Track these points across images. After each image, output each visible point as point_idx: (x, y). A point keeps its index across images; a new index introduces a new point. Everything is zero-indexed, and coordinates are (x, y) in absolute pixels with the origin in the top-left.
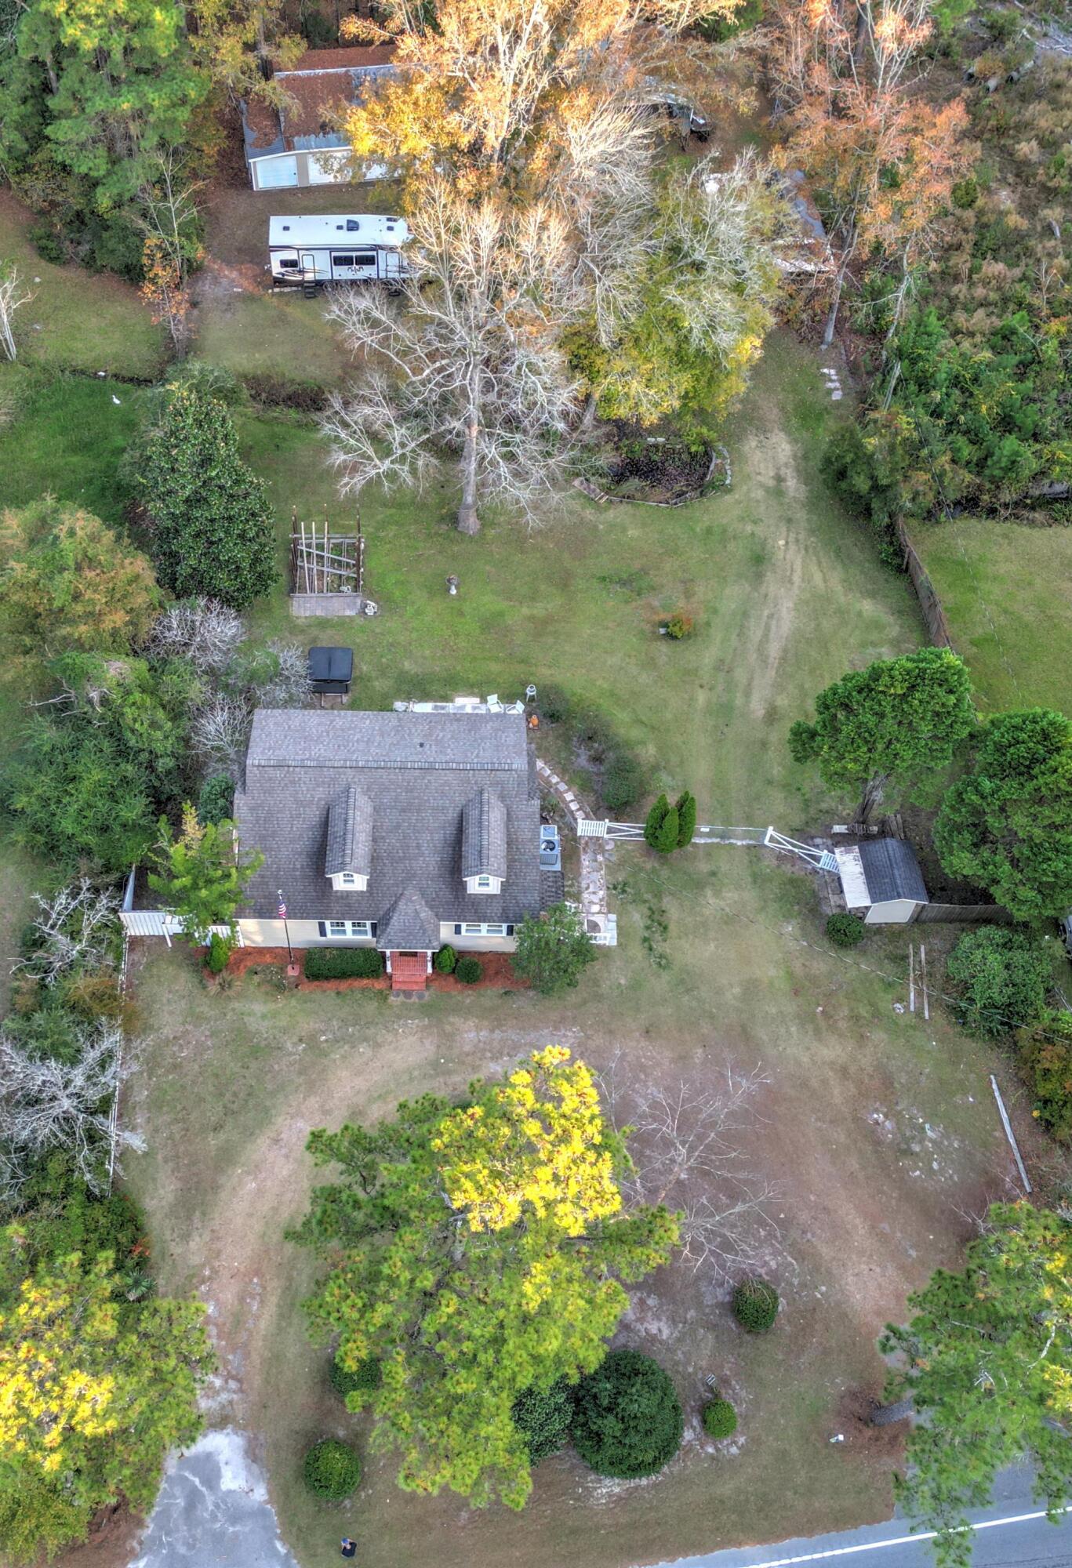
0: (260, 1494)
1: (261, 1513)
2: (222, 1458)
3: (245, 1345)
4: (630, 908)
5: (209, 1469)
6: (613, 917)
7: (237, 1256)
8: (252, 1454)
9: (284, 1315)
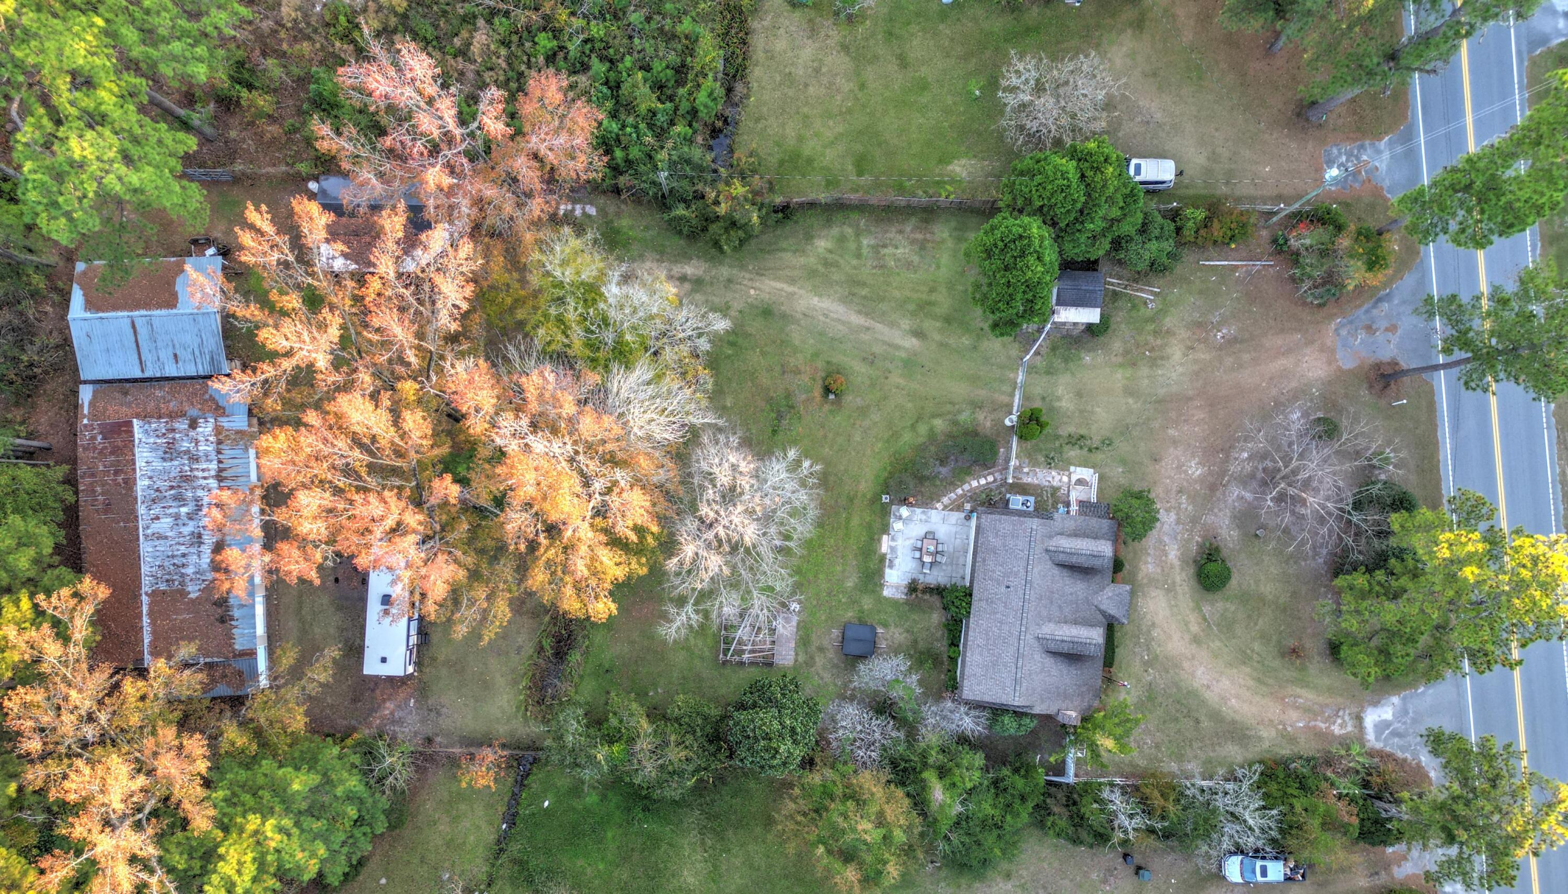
0: (1395, 700)
1: (1404, 699)
2: (1377, 719)
3: (1321, 706)
4: (1065, 456)
5: (1381, 727)
6: (1072, 468)
7: (1273, 710)
8: (1376, 704)
9: (1306, 685)
